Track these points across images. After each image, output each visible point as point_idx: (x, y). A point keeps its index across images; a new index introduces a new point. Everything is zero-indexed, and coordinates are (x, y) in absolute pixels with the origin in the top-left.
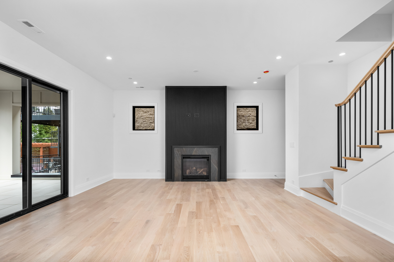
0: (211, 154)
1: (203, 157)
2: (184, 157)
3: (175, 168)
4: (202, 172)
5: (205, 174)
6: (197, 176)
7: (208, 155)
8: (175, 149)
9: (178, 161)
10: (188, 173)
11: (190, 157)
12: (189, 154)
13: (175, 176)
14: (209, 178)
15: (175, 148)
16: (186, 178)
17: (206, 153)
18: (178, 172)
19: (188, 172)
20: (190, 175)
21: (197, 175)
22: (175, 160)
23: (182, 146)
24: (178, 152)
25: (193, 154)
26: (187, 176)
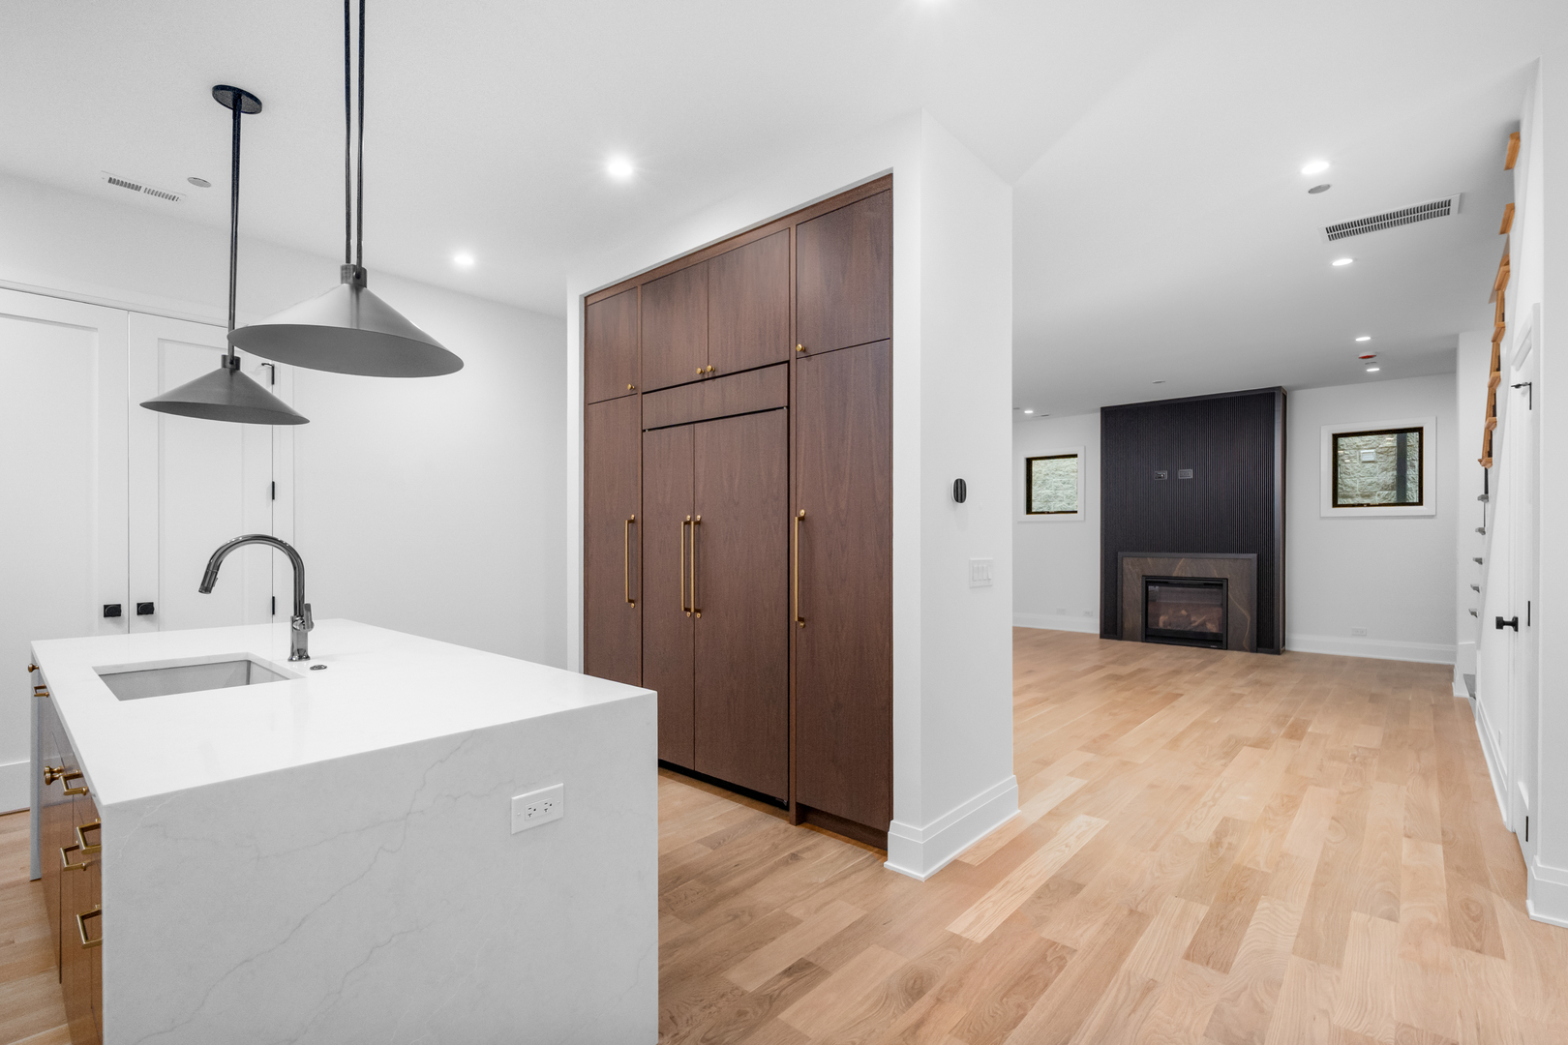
0: (1228, 576)
1: (1205, 584)
2: (1149, 581)
3: (1125, 607)
4: (1203, 624)
5: (1212, 628)
6: (1189, 632)
7: (1221, 579)
8: (1124, 561)
9: (1132, 591)
10: (1164, 623)
11: (1167, 582)
12: (1163, 573)
13: (1126, 625)
14: (1221, 641)
15: (1125, 559)
16: (1153, 635)
17: (1215, 574)
18: (1133, 618)
19: (1163, 621)
20: (1169, 628)
21: (1188, 628)
22: (1125, 588)
23: (1144, 554)
24: (1133, 569)
25: (1174, 575)
26: (1160, 630)
